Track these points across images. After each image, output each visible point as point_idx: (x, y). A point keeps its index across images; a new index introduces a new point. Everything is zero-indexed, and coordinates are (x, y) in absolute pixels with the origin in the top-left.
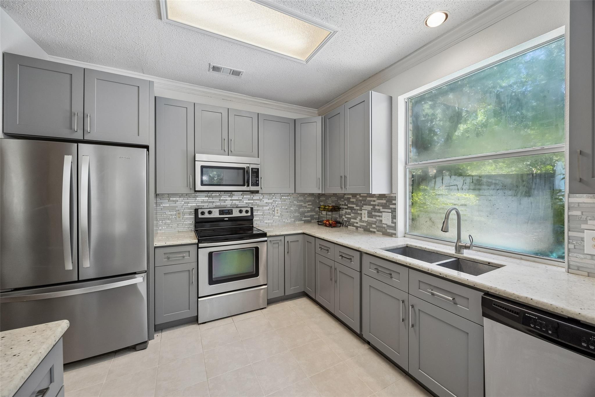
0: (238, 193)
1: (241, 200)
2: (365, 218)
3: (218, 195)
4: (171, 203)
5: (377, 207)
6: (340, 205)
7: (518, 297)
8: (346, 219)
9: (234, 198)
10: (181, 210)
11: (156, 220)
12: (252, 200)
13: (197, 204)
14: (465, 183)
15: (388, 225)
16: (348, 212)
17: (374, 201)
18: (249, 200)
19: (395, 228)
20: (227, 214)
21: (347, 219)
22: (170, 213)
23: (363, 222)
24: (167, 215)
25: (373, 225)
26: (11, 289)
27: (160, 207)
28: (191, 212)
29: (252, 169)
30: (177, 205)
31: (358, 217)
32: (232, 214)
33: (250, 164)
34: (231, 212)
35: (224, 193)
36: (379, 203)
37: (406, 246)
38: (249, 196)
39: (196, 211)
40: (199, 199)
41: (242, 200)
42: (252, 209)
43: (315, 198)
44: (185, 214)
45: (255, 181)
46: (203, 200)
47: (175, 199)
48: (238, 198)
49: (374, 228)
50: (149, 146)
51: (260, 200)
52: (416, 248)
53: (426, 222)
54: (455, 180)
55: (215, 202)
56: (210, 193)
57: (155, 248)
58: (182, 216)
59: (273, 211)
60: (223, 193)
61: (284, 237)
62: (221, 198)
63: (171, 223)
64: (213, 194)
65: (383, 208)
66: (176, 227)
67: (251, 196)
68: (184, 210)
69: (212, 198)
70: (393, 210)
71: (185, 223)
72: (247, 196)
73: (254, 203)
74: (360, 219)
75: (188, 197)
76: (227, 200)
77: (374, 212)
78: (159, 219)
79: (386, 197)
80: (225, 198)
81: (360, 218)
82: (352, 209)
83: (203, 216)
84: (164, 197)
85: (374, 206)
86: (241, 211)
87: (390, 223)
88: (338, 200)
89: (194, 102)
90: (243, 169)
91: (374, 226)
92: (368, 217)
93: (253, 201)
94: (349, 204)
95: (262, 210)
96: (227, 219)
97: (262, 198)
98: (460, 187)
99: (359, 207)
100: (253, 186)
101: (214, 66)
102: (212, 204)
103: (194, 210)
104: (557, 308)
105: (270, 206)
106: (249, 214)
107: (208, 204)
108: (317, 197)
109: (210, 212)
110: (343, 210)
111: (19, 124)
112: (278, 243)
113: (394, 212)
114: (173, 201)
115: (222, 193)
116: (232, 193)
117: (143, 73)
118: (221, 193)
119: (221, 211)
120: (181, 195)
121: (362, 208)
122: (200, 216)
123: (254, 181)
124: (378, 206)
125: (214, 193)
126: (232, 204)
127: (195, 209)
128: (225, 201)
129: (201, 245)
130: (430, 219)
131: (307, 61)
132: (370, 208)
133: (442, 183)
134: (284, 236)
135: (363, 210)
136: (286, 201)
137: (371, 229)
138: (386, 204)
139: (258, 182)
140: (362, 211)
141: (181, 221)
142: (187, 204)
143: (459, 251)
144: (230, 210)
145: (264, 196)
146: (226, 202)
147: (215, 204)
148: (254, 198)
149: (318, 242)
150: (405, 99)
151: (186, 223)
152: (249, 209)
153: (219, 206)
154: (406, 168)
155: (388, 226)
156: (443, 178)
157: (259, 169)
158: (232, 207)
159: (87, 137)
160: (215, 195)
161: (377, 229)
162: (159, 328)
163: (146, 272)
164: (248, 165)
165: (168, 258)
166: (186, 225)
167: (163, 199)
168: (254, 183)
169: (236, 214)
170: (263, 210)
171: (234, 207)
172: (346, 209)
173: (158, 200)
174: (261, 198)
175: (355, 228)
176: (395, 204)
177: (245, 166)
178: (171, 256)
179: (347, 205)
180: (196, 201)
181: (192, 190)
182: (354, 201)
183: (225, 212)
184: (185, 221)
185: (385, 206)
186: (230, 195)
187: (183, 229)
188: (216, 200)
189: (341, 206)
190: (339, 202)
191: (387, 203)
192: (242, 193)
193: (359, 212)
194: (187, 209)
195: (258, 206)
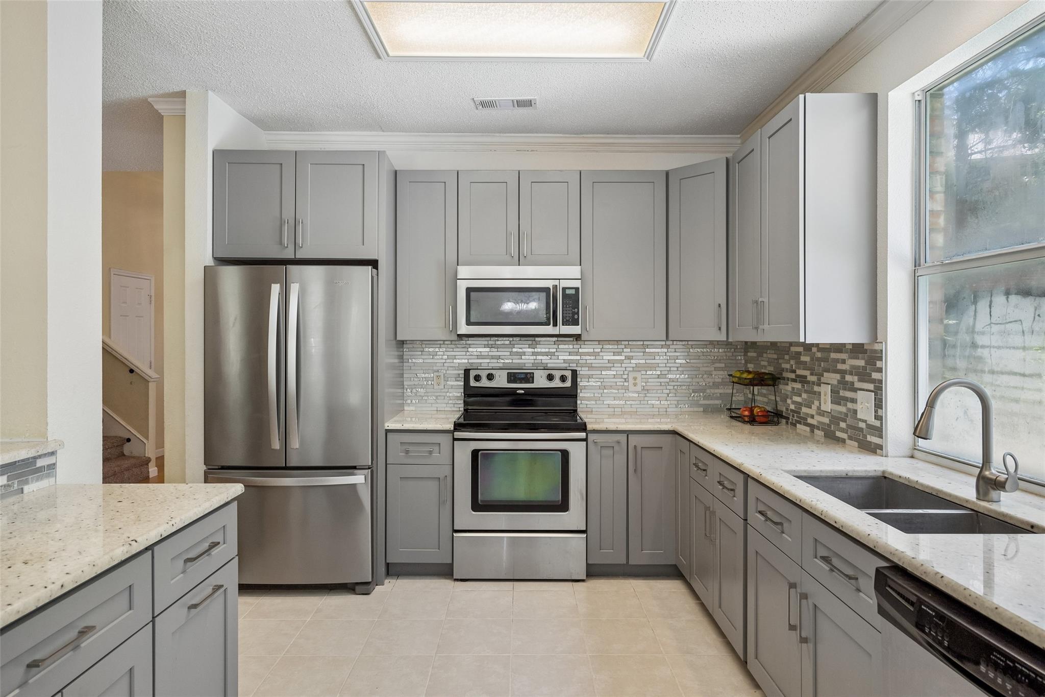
0: (548, 339)
1: (553, 354)
2: (827, 406)
3: (507, 342)
4: (425, 357)
5: (848, 378)
6: (783, 370)
7: (925, 572)
8: (792, 407)
9: (539, 350)
10: (442, 371)
11: (402, 386)
12: (577, 353)
13: (470, 361)
14: (1039, 315)
15: (868, 422)
16: (798, 389)
17: (844, 362)
18: (570, 354)
19: (879, 431)
20: (523, 382)
21: (795, 407)
22: (423, 375)
23: (823, 416)
24: (419, 378)
25: (841, 423)
26: (218, 466)
27: (409, 364)
28: (459, 374)
29: (564, 289)
30: (436, 361)
31: (815, 401)
32: (533, 382)
33: (559, 279)
34: (531, 379)
35: (520, 340)
36: (853, 367)
37: (879, 474)
38: (571, 347)
39: (467, 372)
40: (475, 350)
41: (556, 354)
42: (574, 373)
43: (735, 354)
44: (449, 379)
45: (571, 315)
46: (481, 352)
47: (432, 349)
48: (547, 350)
49: (843, 430)
50: (378, 260)
51: (595, 354)
52: (901, 480)
53: (957, 420)
54: (1016, 306)
55: (503, 357)
56: (492, 339)
57: (387, 431)
58: (443, 383)
59: (625, 379)
60: (518, 339)
61: (626, 435)
62: (514, 350)
63: (426, 394)
64: (498, 340)
65: (860, 380)
66: (434, 401)
67: (575, 346)
68: (447, 371)
69: (498, 348)
70: (877, 385)
71: (448, 394)
72: (566, 346)
73: (580, 362)
74: (818, 407)
75: (453, 346)
76: (524, 354)
77: (845, 389)
78: (407, 385)
79: (865, 352)
80: (521, 350)
81: (818, 405)
82: (802, 380)
83: (477, 383)
84: (415, 346)
85: (843, 373)
86: (550, 378)
87: (872, 420)
88: (777, 359)
89: (458, 169)
90: (546, 290)
91: (843, 425)
92: (831, 403)
93: (578, 358)
94: (799, 369)
95: (598, 376)
96: (523, 392)
97: (599, 350)
98: (1027, 325)
99: (815, 375)
100: (566, 325)
101: (481, 102)
102: (495, 361)
103: (463, 372)
104: (970, 595)
105: (617, 369)
106: (568, 384)
107: (488, 361)
108: (743, 351)
109: (490, 377)
110: (788, 385)
111: (228, 244)
112: (613, 447)
113: (878, 389)
114: (429, 353)
115: (515, 339)
116: (535, 340)
117: (383, 131)
118: (513, 340)
119: (511, 375)
120: (442, 342)
121: (822, 378)
122: (473, 383)
123: (568, 315)
124: (851, 374)
125: (501, 339)
126: (536, 361)
127: (465, 370)
128: (521, 354)
129: (458, 435)
130: (965, 412)
131: (649, 56)
132: (834, 378)
133: (991, 316)
134: (628, 433)
135: (822, 385)
136: (657, 358)
137: (839, 434)
138: (864, 368)
139: (576, 317)
140: (820, 386)
141: (442, 391)
142: (451, 361)
143: (986, 494)
144: (530, 373)
145: (605, 346)
146: (523, 357)
147: (502, 361)
148: (580, 350)
149: (696, 452)
150: (914, 93)
151: (451, 395)
152: (568, 374)
153: (509, 365)
154: (917, 275)
155: (870, 427)
156: (991, 302)
157: (578, 288)
158: (536, 368)
159: (300, 255)
160: (502, 342)
161: (849, 434)
162: (394, 570)
163: (369, 468)
164: (556, 283)
165: (407, 452)
166: (451, 400)
167: (413, 350)
168: (568, 318)
169: (540, 381)
170: (601, 376)
171: (538, 368)
172: (794, 380)
173: (406, 351)
174: (596, 350)
175: (808, 429)
176: (880, 370)
177: (549, 284)
178: (411, 448)
179: (794, 372)
180: (468, 354)
181: (452, 333)
182: (806, 362)
183: (519, 377)
184: (448, 392)
185: (864, 376)
186: (530, 342)
187: (445, 406)
188: (504, 353)
189: (786, 375)
190: (781, 364)
191: (867, 367)
192: (556, 339)
193: (816, 388)
194: (451, 368)
195: (591, 367)
